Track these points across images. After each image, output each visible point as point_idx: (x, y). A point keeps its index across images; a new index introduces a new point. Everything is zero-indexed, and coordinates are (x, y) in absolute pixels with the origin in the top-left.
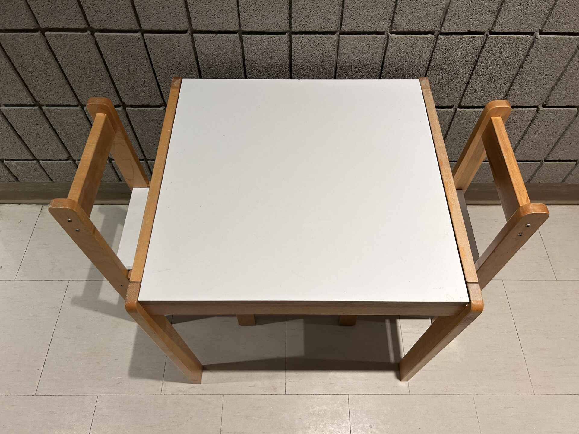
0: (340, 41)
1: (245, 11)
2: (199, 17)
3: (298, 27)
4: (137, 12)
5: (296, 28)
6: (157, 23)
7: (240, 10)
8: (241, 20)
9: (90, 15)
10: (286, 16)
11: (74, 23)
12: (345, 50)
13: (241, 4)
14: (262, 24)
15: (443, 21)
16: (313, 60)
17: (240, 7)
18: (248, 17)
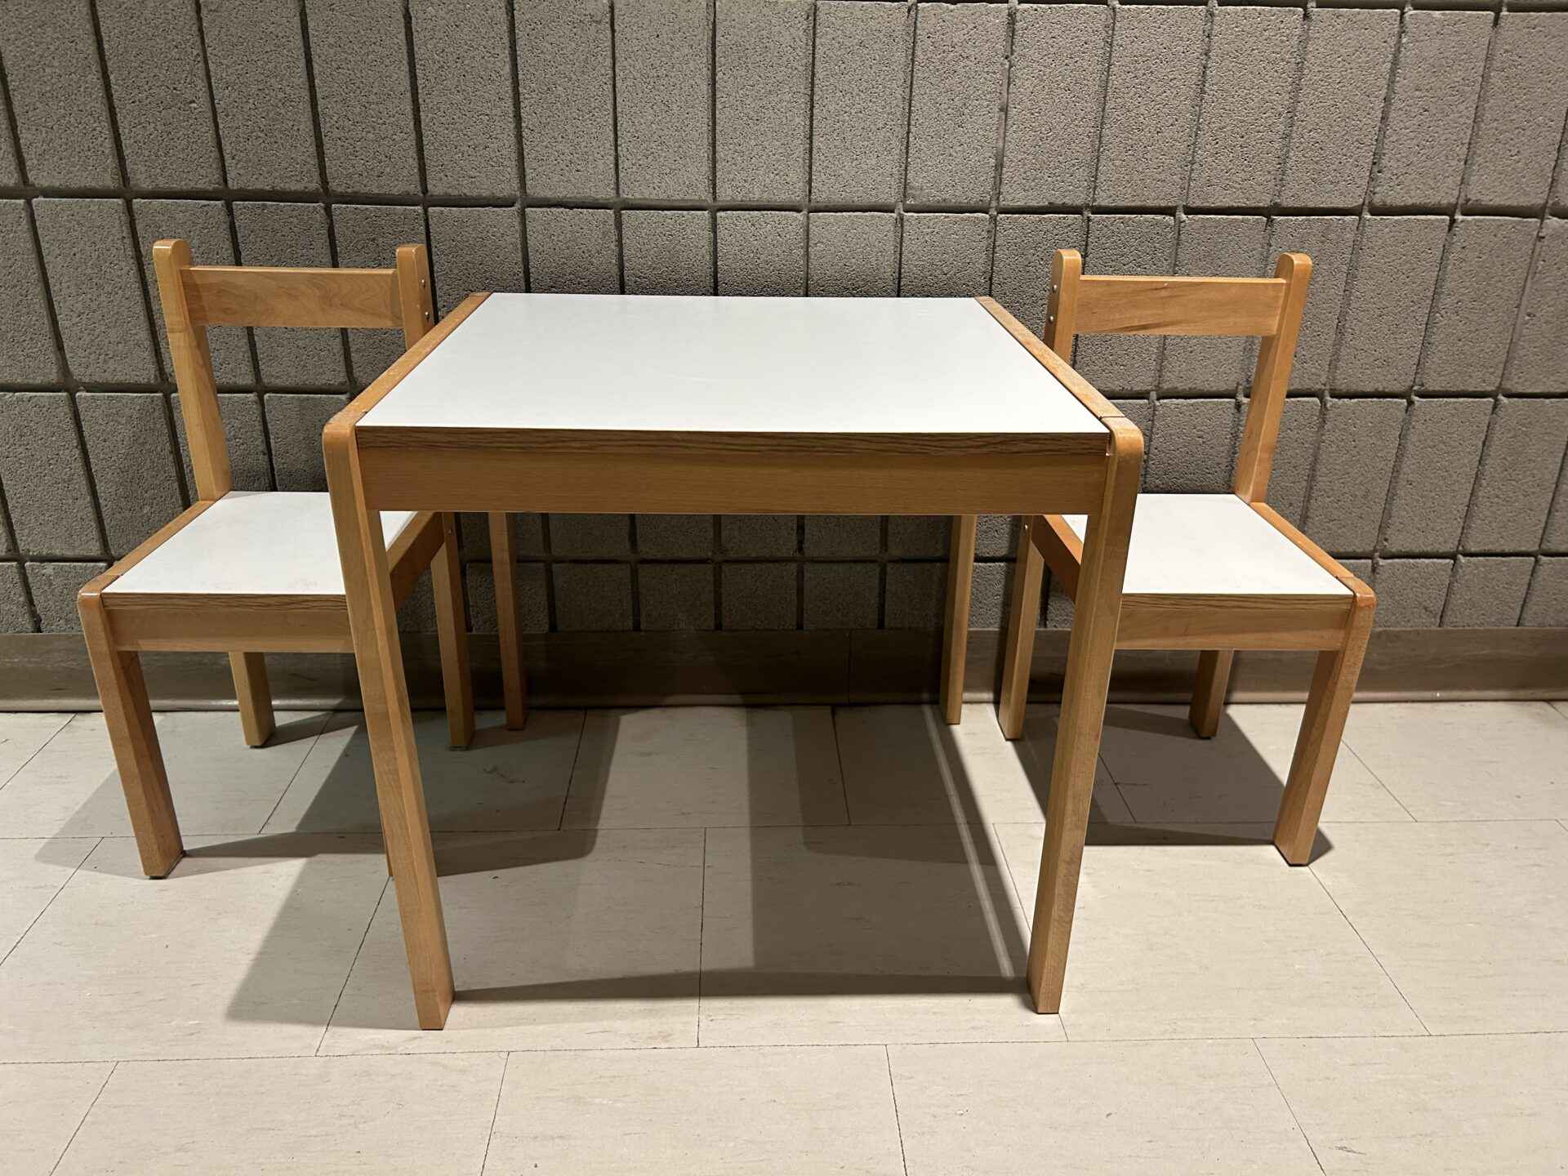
0: (811, 225)
1: (629, 157)
2: (540, 169)
3: (729, 192)
4: (426, 156)
5: (726, 194)
6: (458, 180)
7: (621, 153)
8: (621, 175)
9: (334, 162)
10: (705, 168)
11: (298, 178)
12: (821, 247)
13: (623, 141)
14: (659, 185)
15: (1000, 183)
16: (760, 270)
17: (619, 148)
18: (634, 169)
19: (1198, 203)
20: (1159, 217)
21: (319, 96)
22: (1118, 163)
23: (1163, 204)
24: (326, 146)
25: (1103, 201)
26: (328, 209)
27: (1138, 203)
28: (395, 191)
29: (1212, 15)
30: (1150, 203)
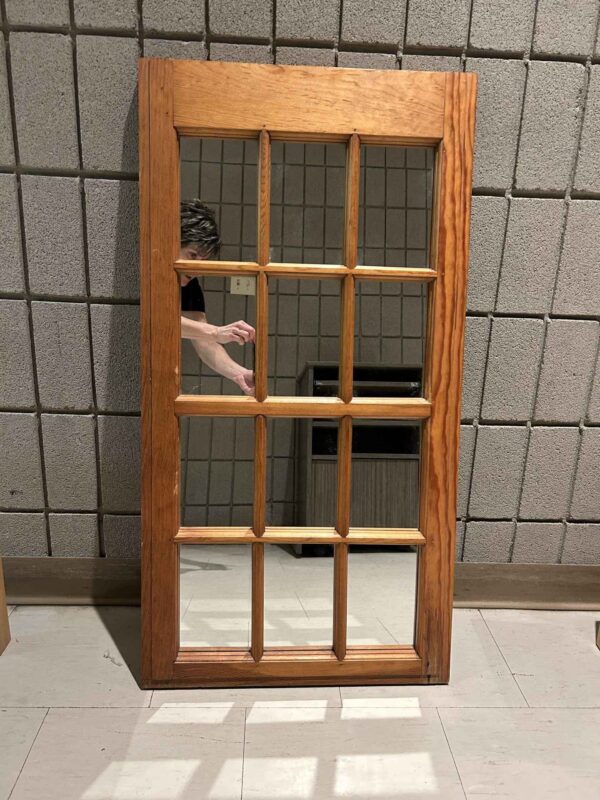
19: (558, 313)
20: (534, 320)
21: (27, 238)
22: (510, 288)
23: (537, 312)
24: (29, 267)
25: (501, 309)
26: (29, 304)
27: (522, 311)
28: (70, 294)
29: (567, 204)
30: (529, 312)
